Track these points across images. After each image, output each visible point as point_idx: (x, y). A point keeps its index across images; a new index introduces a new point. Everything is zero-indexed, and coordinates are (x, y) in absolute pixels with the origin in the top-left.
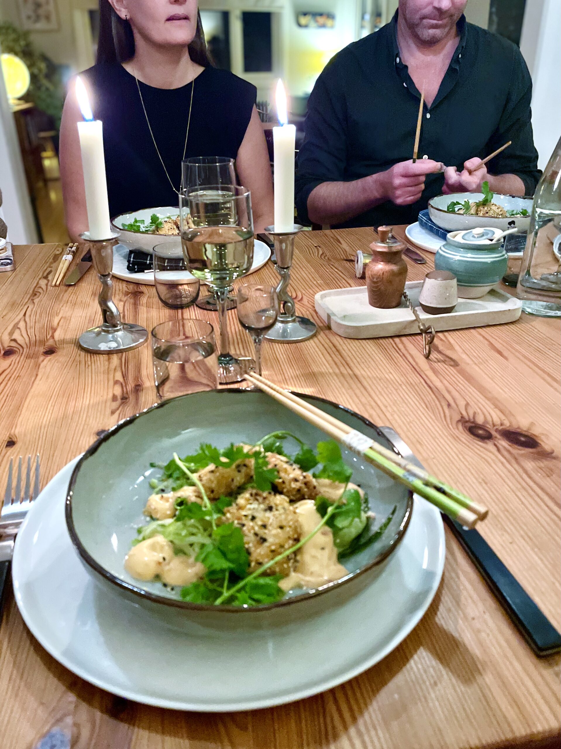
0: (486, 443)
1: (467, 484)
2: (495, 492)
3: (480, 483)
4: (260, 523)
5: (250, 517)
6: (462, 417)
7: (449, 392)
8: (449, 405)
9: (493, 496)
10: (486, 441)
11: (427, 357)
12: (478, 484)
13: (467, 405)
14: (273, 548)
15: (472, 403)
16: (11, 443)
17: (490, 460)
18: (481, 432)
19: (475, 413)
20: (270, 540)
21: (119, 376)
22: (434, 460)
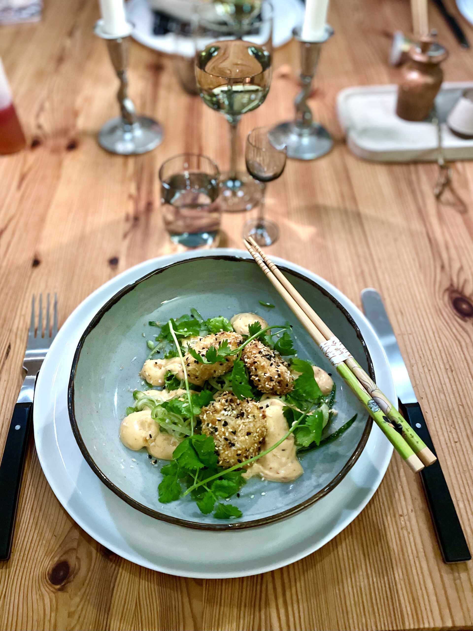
0: (465, 321)
1: (434, 369)
2: (457, 383)
3: (446, 369)
4: (230, 430)
5: (223, 422)
6: (452, 285)
7: (447, 248)
8: (443, 267)
9: (454, 387)
10: (467, 319)
11: (438, 197)
12: (443, 371)
13: (461, 269)
14: (239, 452)
15: (466, 267)
16: (36, 263)
17: (463, 344)
18: (464, 306)
19: (466, 281)
20: (238, 445)
21: (133, 189)
22: (411, 337)
